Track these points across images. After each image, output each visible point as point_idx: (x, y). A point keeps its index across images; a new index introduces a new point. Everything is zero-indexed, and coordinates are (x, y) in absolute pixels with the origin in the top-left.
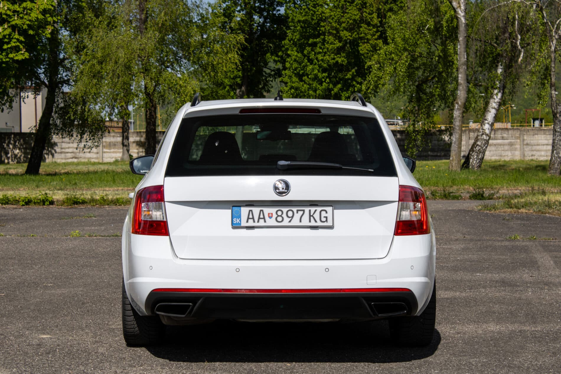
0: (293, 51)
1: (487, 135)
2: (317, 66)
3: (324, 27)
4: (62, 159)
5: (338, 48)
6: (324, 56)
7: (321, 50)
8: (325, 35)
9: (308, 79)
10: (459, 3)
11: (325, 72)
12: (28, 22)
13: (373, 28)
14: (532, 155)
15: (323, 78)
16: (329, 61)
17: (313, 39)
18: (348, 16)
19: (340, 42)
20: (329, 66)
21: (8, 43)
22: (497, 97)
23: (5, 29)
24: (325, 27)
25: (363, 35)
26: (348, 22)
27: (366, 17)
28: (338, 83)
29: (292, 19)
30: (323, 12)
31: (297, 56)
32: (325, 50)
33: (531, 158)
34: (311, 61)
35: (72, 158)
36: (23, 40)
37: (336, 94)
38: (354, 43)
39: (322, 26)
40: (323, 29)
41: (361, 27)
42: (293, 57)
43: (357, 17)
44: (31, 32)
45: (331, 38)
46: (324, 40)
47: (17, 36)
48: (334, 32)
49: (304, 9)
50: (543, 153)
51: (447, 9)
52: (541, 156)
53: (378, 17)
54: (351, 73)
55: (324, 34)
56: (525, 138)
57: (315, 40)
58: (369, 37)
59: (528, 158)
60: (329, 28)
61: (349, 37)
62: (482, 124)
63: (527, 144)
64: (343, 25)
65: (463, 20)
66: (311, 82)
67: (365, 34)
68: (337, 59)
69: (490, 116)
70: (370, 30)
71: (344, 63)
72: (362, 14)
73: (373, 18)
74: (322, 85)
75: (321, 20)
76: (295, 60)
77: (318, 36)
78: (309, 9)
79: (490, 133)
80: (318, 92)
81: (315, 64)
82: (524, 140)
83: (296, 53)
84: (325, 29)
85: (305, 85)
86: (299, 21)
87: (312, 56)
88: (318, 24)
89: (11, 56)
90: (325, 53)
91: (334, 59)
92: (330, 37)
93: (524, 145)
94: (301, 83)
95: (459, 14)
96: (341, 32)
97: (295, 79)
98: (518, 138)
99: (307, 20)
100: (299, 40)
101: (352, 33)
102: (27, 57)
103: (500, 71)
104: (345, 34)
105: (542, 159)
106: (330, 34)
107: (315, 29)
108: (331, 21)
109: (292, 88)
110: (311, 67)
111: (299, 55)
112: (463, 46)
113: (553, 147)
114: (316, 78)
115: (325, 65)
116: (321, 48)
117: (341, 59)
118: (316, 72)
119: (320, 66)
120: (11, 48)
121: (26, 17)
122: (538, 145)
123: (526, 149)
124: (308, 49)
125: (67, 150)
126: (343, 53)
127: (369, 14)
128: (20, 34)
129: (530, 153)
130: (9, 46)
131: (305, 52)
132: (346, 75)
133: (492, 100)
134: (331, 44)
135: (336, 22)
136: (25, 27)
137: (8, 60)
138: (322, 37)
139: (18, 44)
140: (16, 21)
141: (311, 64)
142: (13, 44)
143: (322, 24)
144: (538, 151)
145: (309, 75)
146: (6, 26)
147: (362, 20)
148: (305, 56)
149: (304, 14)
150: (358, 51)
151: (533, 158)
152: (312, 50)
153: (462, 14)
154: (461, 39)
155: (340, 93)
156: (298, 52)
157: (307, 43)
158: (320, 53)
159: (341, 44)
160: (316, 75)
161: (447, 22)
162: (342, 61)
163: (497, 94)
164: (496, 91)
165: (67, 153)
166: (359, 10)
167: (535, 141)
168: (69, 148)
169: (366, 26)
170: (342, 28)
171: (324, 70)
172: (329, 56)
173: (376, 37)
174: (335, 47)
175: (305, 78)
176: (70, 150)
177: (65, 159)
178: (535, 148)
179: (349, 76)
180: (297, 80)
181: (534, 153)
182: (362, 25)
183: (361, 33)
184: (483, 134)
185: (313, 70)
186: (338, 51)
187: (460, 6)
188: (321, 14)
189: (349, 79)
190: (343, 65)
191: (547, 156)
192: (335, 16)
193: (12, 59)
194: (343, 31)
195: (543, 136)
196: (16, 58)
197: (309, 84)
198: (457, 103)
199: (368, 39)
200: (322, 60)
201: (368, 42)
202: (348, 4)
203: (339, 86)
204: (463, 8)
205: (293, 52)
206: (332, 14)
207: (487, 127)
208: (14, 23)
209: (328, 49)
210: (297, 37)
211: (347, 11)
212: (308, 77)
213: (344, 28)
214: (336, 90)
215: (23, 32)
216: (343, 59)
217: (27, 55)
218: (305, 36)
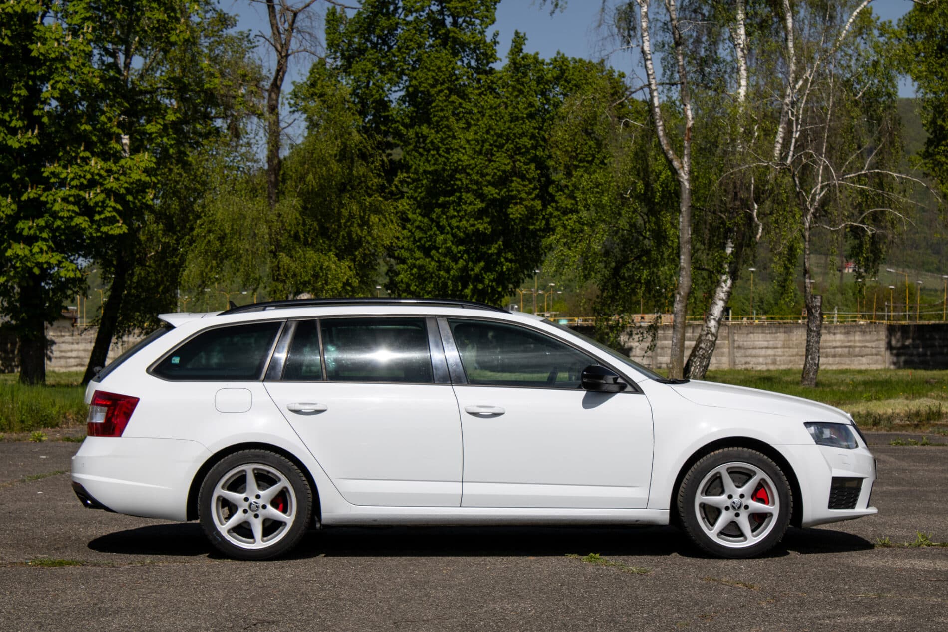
0: (415, 213)
1: (713, 335)
2: (449, 236)
3: (460, 180)
4: (61, 367)
5: (479, 210)
6: (460, 221)
7: (456, 213)
8: (461, 192)
9: (437, 255)
10: (681, 163)
11: (461, 244)
12: (126, 185)
13: (531, 183)
14: (746, 363)
15: (459, 252)
16: (466, 228)
17: (445, 196)
18: (495, 165)
19: (482, 201)
20: (467, 235)
21: (100, 213)
22: (726, 284)
23: (96, 194)
24: (462, 179)
25: (515, 192)
26: (495, 174)
27: (521, 167)
28: (478, 260)
29: (415, 169)
30: (459, 160)
31: (420, 221)
32: (462, 213)
33: (744, 367)
34: (441, 229)
35: (77, 366)
36: (121, 208)
37: (477, 275)
38: (502, 204)
39: (456, 179)
40: (458, 183)
41: (512, 181)
42: (417, 223)
43: (509, 168)
44: (130, 198)
45: (469, 197)
46: (460, 198)
47: (112, 204)
48: (475, 187)
49: (433, 155)
50: (761, 360)
51: (661, 168)
52: (758, 364)
53: (537, 169)
54: (497, 246)
55: (459, 189)
56: (736, 338)
57: (447, 199)
58: (524, 195)
59: (740, 367)
60: (467, 181)
61: (496, 195)
62: (706, 320)
63: (739, 348)
64: (489, 178)
65: (687, 184)
66: (442, 258)
67: (519, 191)
68: (478, 226)
69: (717, 309)
70: (525, 186)
71: (489, 232)
72: (514, 162)
73: (530, 169)
74: (456, 263)
75: (456, 170)
76: (418, 227)
77: (451, 193)
78: (440, 155)
79: (717, 332)
80: (452, 272)
81: (447, 233)
82: (734, 341)
83: (420, 218)
84: (462, 183)
85: (433, 263)
86: (425, 172)
87: (443, 222)
88: (452, 176)
89: (104, 229)
90: (461, 218)
91: (473, 225)
92: (469, 195)
93: (734, 348)
94: (427, 260)
95: (682, 177)
96: (484, 188)
97: (418, 254)
98: (727, 338)
99: (436, 170)
100: (422, 198)
101: (501, 190)
102: (126, 231)
103: (729, 250)
104: (491, 191)
105: (759, 368)
106: (468, 190)
107: (446, 183)
108: (471, 172)
109: (414, 265)
110: (442, 237)
111: (426, 220)
112: (686, 219)
113: (807, 351)
114: (448, 252)
115: (461, 234)
116: (454, 209)
117: (483, 226)
118: (449, 244)
119: (454, 235)
120: (105, 219)
121: (122, 178)
122: (754, 348)
123: (737, 354)
124: (437, 210)
125: (69, 354)
126: (487, 217)
127: (525, 163)
128: (116, 201)
129: (743, 360)
130: (103, 216)
131: (434, 216)
132: (490, 249)
133: (719, 289)
134: (470, 204)
135: (477, 173)
136: (122, 191)
137: (99, 234)
138: (458, 194)
139: (114, 213)
140: (111, 183)
141: (442, 233)
142: (108, 214)
143: (458, 176)
144: (755, 356)
145: (439, 248)
146: (98, 191)
147: (515, 172)
148: (432, 220)
149: (432, 162)
150: (507, 215)
151: (747, 366)
152: (443, 213)
153: (686, 177)
154: (683, 209)
155: (482, 274)
156: (423, 216)
157: (436, 203)
158: (454, 217)
159: (484, 205)
160: (449, 249)
161: (661, 186)
162: (485, 229)
163: (725, 281)
164: (724, 277)
165: (70, 358)
166: (511, 157)
167: (749, 343)
168: (72, 351)
169: (519, 180)
170: (485, 183)
171: (459, 242)
172: (467, 221)
173: (533, 195)
174: (476, 208)
175: (433, 252)
176: (74, 354)
177: (66, 367)
178: (750, 352)
179: (493, 249)
180: (422, 255)
181: (749, 360)
182: (514, 178)
183: (512, 191)
184: (707, 334)
185: (445, 241)
186: (480, 214)
187: (683, 167)
188: (456, 162)
189: (492, 254)
190: (486, 233)
191: (766, 364)
192: (477, 166)
193: (106, 233)
194: (487, 186)
195: (761, 336)
196: (111, 232)
197: (439, 261)
198: (679, 293)
199: (521, 199)
200: (458, 227)
201: (521, 203)
202: (495, 149)
203: (482, 264)
204: (686, 169)
205: (414, 216)
206: (472, 162)
207: (712, 324)
208: (108, 186)
209: (465, 210)
210: (422, 195)
211: (494, 158)
212: (438, 252)
213: (489, 182)
214: (477, 270)
215: (120, 198)
216: (486, 225)
217: (125, 229)
218: (432, 192)
